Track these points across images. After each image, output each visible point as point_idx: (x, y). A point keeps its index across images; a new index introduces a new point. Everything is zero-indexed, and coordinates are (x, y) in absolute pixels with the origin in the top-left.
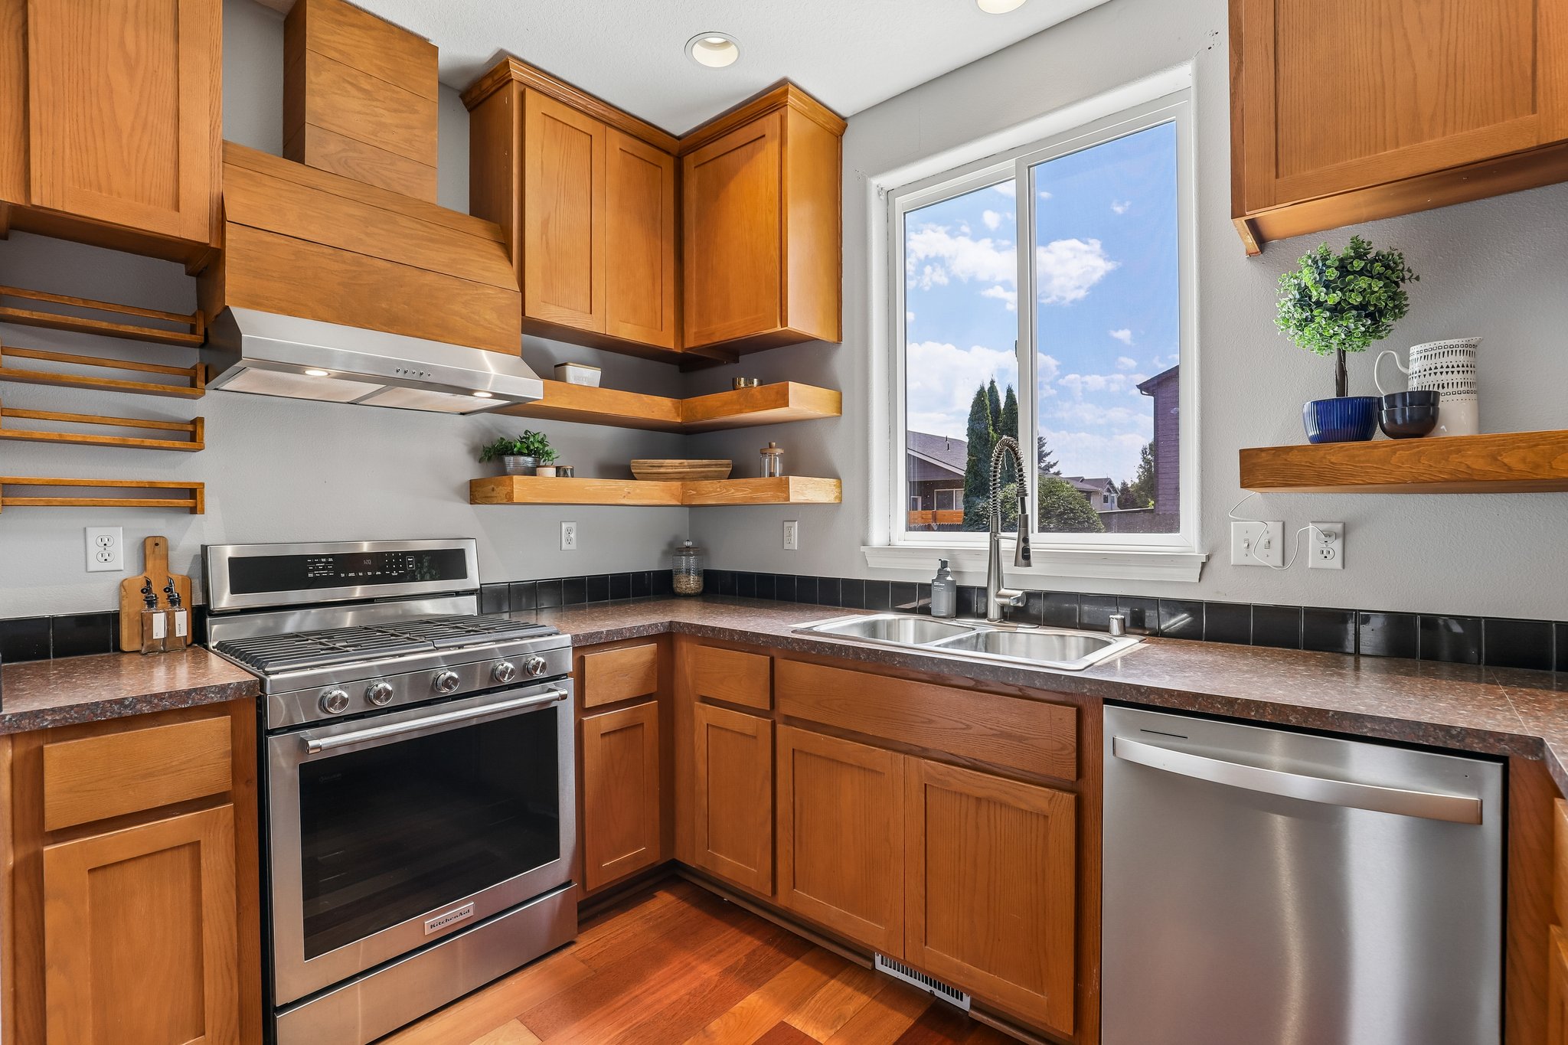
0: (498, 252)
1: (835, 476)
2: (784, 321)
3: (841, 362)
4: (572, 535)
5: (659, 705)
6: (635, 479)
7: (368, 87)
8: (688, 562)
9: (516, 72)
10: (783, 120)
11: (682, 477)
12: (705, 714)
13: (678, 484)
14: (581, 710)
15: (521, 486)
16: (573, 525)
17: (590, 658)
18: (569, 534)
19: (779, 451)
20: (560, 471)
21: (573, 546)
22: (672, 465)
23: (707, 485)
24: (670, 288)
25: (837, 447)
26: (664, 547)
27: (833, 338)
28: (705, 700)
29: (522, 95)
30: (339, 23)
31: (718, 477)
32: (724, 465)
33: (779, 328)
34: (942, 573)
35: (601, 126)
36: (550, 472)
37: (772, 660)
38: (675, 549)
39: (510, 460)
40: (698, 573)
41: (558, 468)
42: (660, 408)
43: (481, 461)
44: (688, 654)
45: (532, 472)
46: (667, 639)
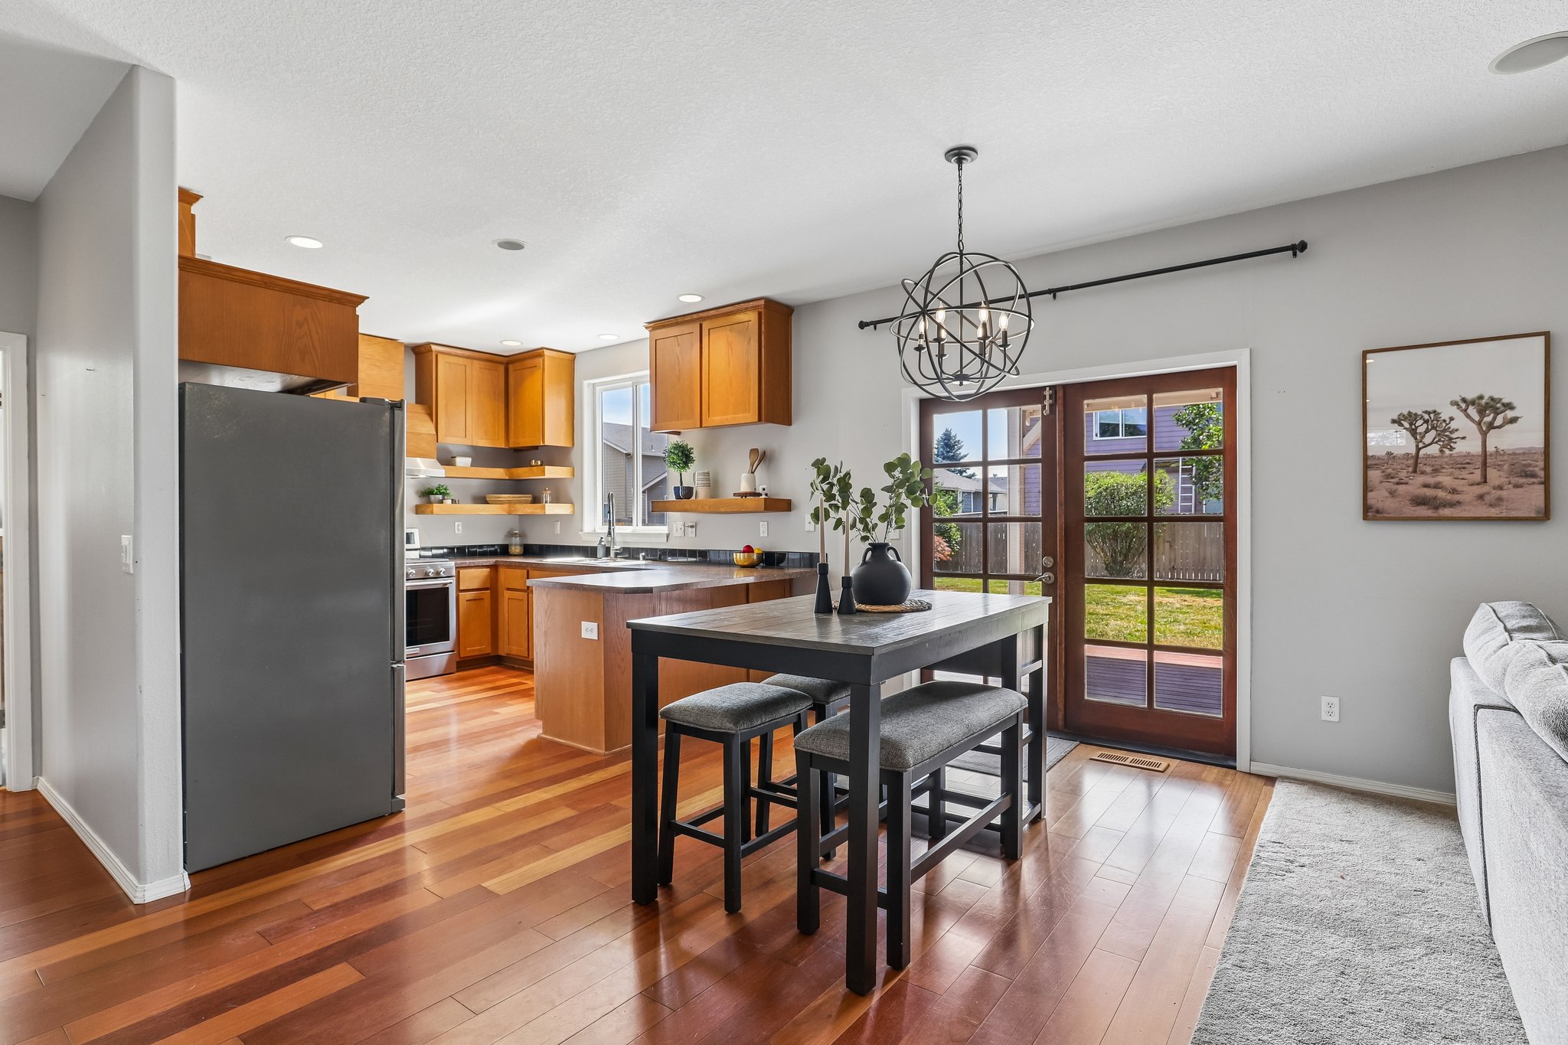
0: (427, 418)
1: (572, 503)
2: (543, 442)
3: (574, 456)
4: (460, 528)
5: (491, 593)
6: (488, 503)
7: (378, 364)
8: (516, 540)
9: (434, 347)
10: (544, 361)
11: (509, 502)
12: (507, 594)
13: (507, 505)
14: (459, 590)
15: (436, 507)
16: (460, 523)
17: (461, 571)
18: (459, 527)
19: (549, 492)
20: (453, 501)
21: (460, 532)
22: (505, 497)
23: (518, 506)
24: (502, 421)
25: (573, 493)
26: (506, 533)
27: (569, 445)
28: (508, 589)
29: (437, 356)
30: (370, 345)
31: (526, 502)
32: (529, 497)
33: (542, 444)
34: (601, 541)
35: (469, 360)
36: (449, 502)
37: (528, 572)
38: (511, 534)
39: (432, 497)
40: (520, 545)
41: (452, 500)
42: (499, 473)
43: (420, 497)
44: (502, 571)
45: (441, 502)
46: (494, 568)
